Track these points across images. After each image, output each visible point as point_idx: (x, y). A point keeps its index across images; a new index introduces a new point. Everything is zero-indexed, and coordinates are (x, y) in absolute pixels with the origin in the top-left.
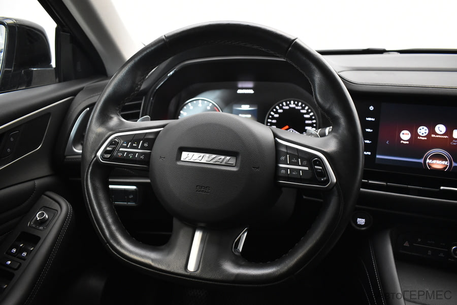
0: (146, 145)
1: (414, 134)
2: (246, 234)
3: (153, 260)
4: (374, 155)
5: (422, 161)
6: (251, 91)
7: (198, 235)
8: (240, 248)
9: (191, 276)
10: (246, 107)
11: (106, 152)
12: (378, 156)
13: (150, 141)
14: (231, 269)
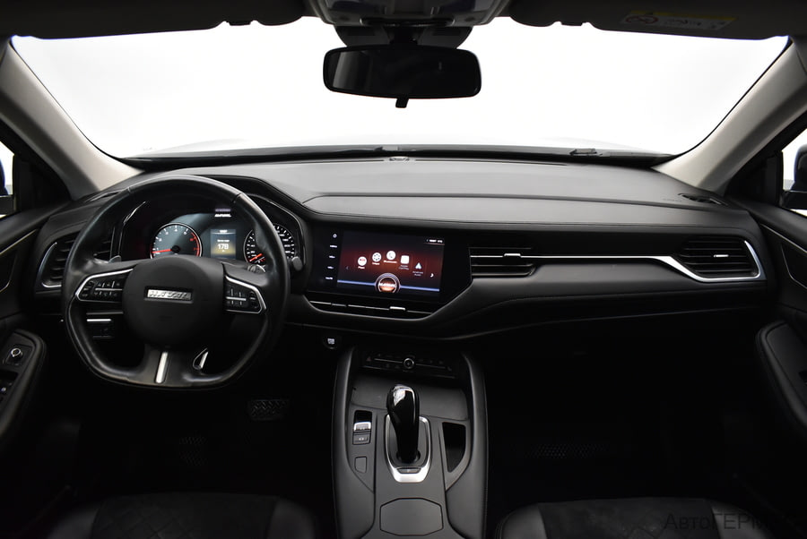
0: (118, 285)
1: (370, 260)
2: (206, 354)
3: (128, 377)
4: (335, 280)
5: (375, 284)
6: (229, 215)
7: (164, 356)
8: (202, 365)
9: (159, 387)
10: (223, 232)
11: (82, 292)
12: (339, 281)
13: (121, 280)
14: (189, 379)
